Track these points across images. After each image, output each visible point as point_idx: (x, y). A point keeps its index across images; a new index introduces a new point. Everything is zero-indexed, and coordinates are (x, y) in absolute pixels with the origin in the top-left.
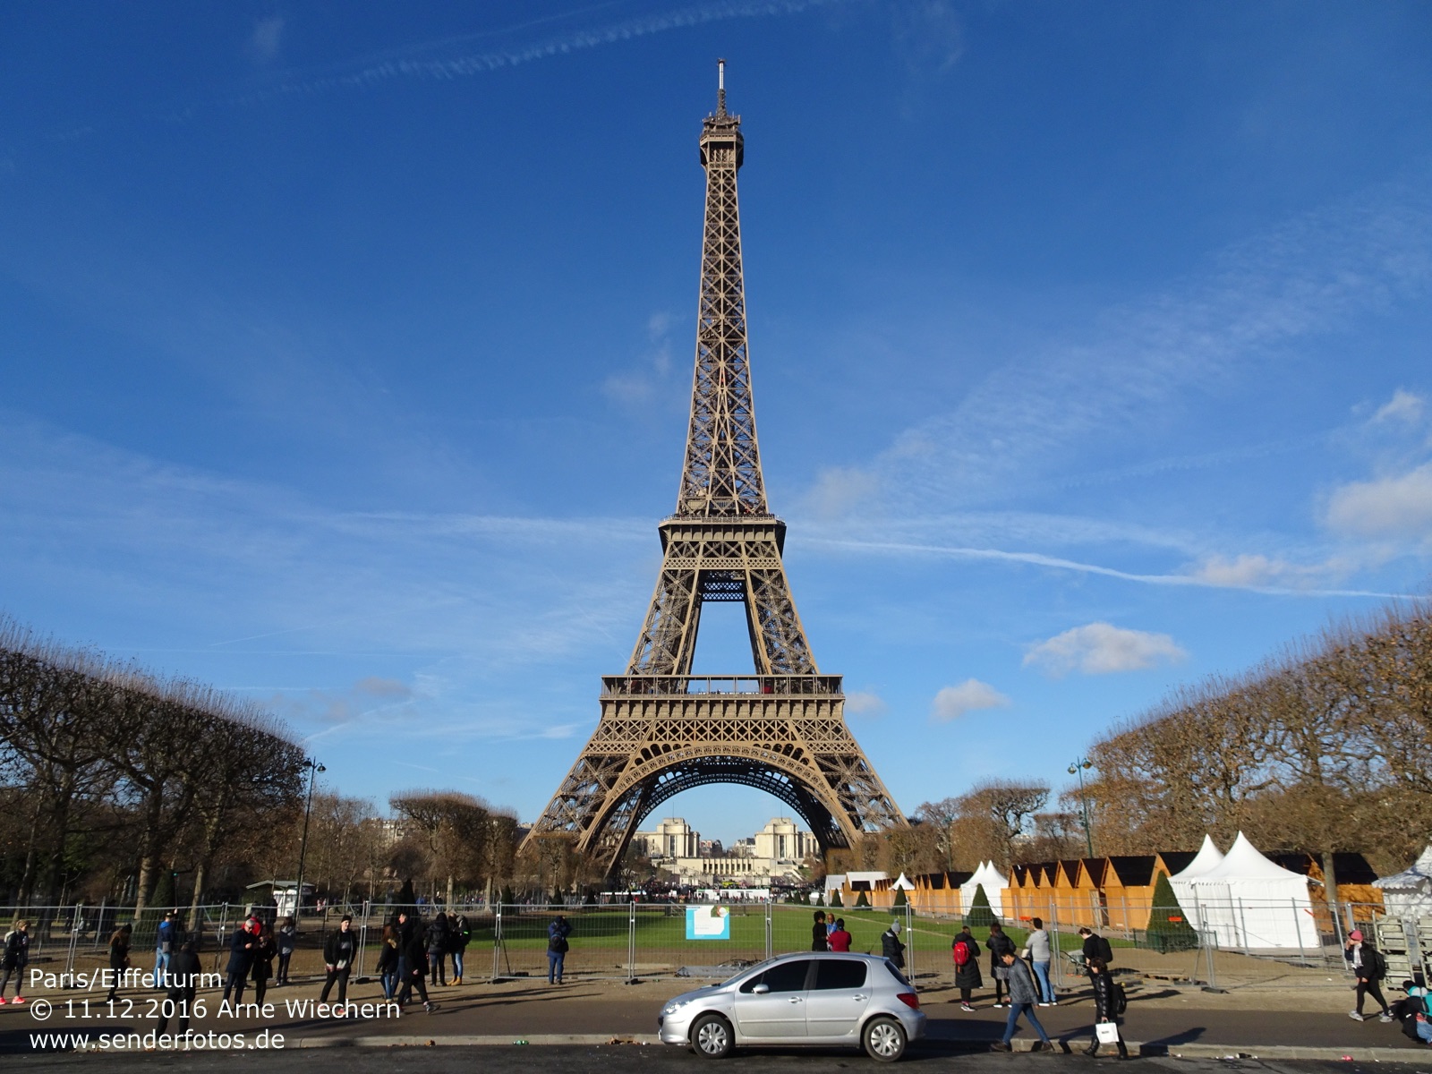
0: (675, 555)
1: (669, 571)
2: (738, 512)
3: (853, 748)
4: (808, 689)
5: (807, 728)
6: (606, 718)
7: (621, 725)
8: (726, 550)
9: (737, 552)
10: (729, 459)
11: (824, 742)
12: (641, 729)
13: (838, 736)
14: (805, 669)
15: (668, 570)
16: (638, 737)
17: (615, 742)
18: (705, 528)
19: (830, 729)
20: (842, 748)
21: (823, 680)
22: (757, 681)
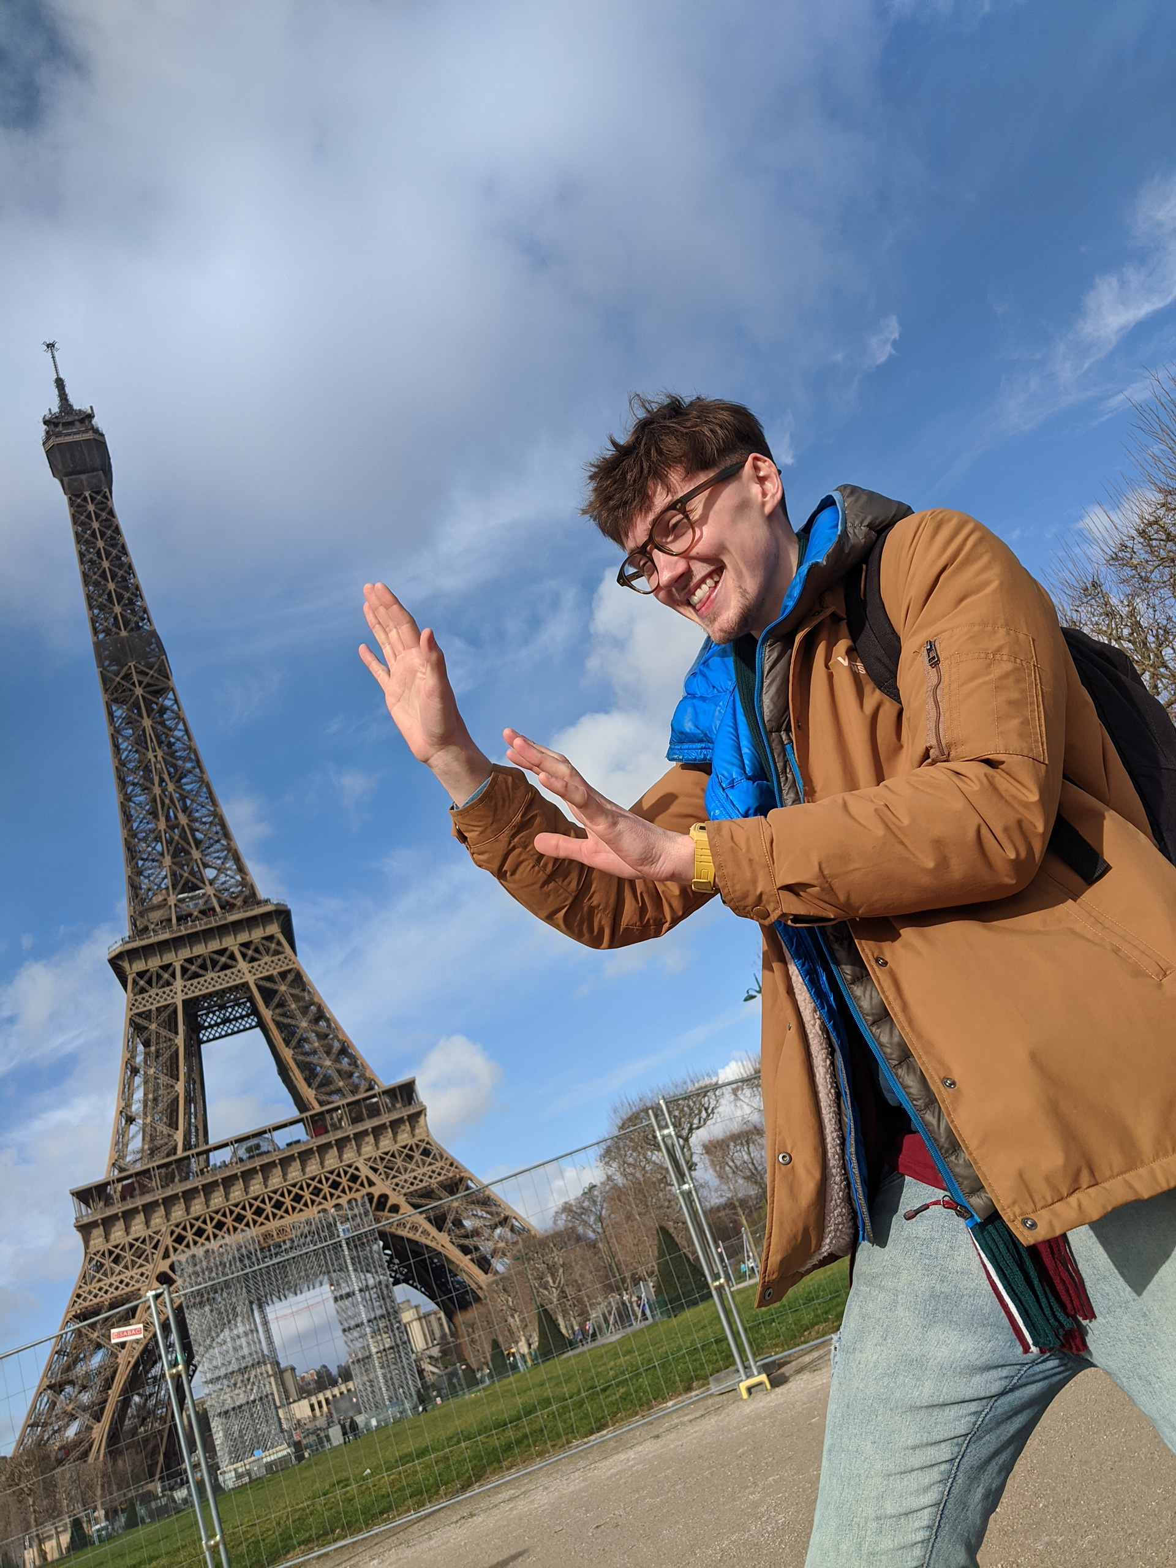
0: (143, 991)
1: (139, 1015)
2: (218, 909)
3: (453, 1169)
4: (374, 1111)
5: (387, 1164)
6: (92, 1250)
7: (117, 1251)
8: (214, 963)
9: (230, 962)
10: (189, 843)
11: (413, 1174)
12: (148, 1248)
13: (429, 1160)
14: (362, 1088)
15: (136, 1014)
16: (146, 1260)
17: (114, 1280)
18: (177, 943)
19: (417, 1155)
20: (439, 1174)
21: (391, 1092)
22: (301, 1124)
